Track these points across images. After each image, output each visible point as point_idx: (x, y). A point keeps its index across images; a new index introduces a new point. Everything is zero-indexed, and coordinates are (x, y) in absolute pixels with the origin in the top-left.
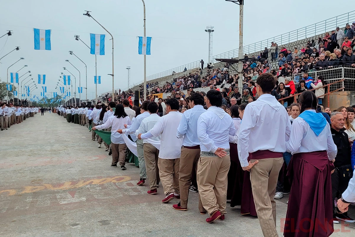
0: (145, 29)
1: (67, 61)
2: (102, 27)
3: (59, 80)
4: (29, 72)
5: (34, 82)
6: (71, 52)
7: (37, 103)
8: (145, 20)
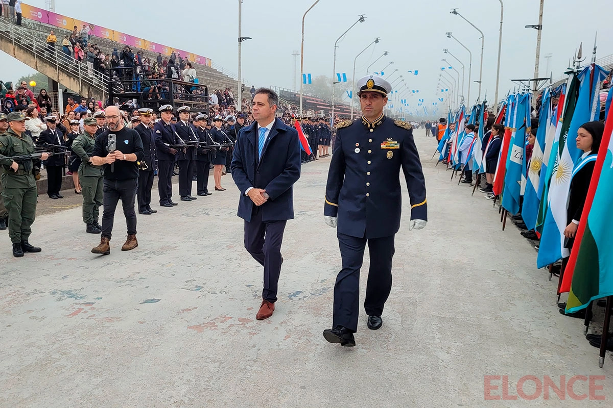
0: (501, 33)
1: (444, 60)
2: (471, 24)
3: (440, 76)
4: (401, 76)
5: (408, 88)
6: (445, 50)
7: (413, 114)
8: (501, 23)
